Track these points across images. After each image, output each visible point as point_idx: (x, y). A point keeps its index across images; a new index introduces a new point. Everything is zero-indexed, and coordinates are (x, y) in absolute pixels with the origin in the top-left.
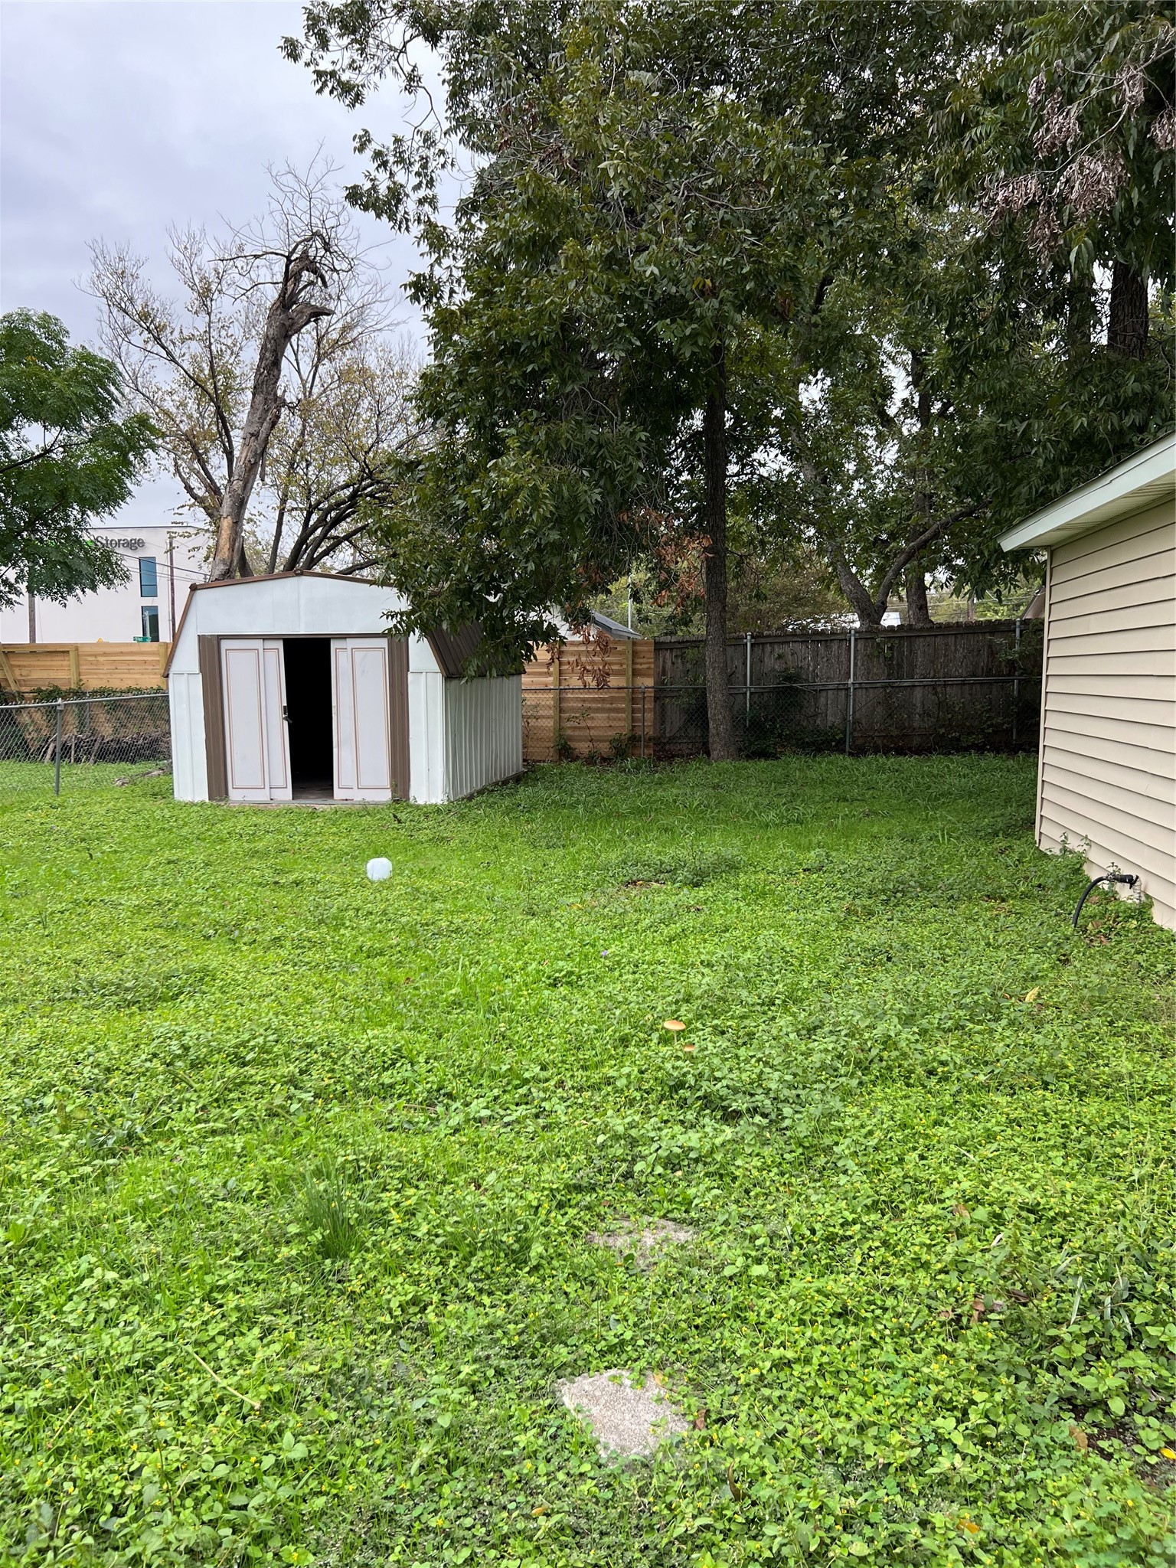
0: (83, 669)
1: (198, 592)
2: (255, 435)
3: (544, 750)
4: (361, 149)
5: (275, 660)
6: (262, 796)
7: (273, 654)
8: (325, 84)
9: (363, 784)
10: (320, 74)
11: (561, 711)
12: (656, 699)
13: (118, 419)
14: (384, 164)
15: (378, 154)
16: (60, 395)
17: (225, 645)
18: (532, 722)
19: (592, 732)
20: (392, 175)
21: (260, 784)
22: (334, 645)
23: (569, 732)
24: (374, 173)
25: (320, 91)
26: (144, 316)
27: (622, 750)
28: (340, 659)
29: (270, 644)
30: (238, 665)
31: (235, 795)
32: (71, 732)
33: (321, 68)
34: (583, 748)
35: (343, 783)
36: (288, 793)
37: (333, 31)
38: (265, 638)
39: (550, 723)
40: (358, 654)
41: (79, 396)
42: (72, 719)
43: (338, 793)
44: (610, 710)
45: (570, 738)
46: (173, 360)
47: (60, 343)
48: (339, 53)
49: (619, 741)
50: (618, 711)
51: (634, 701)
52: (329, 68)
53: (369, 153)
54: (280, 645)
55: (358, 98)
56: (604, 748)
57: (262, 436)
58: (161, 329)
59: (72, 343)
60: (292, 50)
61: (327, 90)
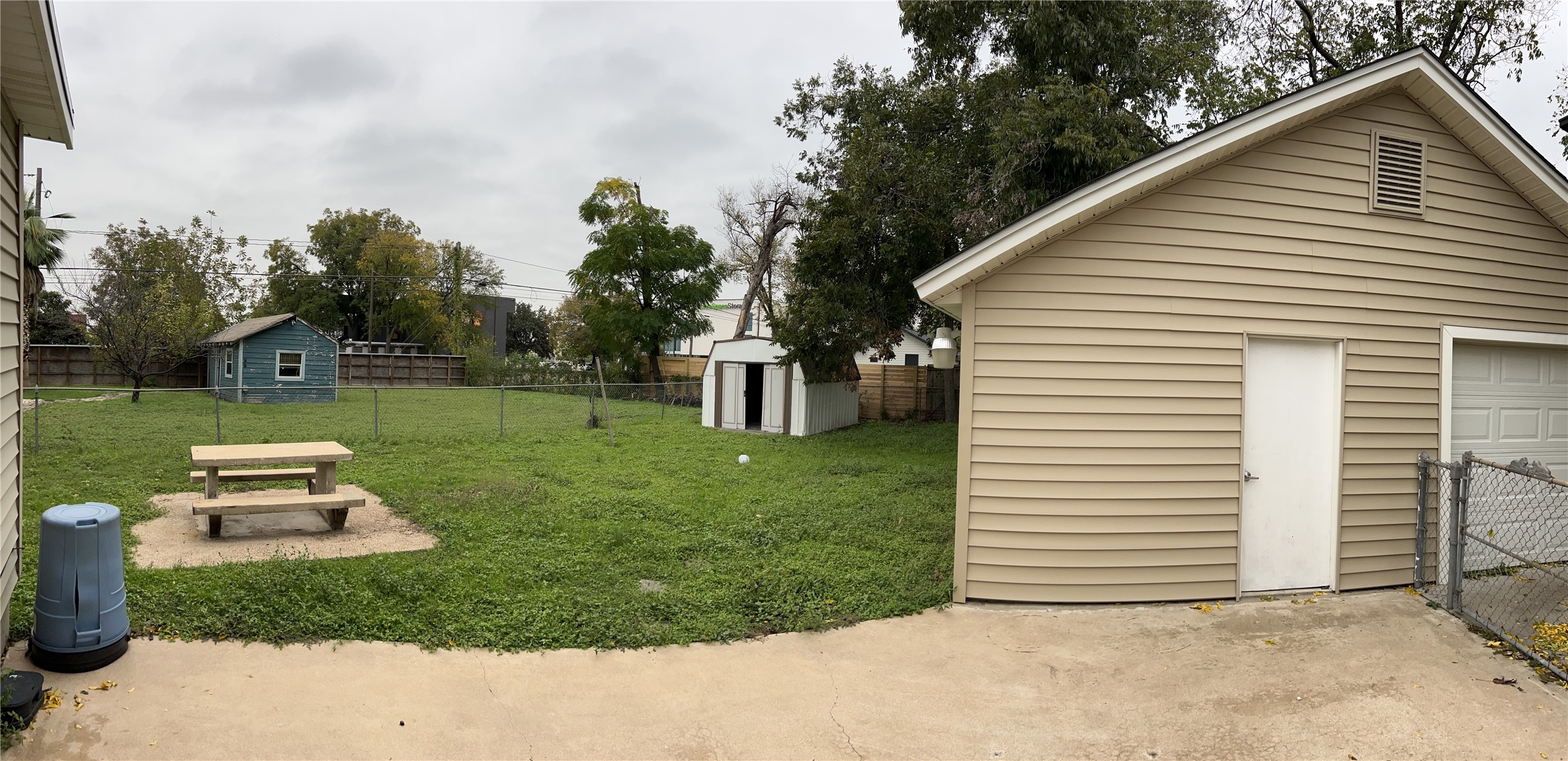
0: (690, 368)
1: (717, 344)
2: (757, 276)
3: (875, 413)
4: (804, 157)
5: (742, 372)
6: (734, 427)
7: (742, 369)
8: (791, 134)
9: (772, 425)
10: (789, 130)
11: (884, 396)
12: (927, 393)
13: (711, 267)
14: (812, 164)
15: (810, 160)
16: (690, 260)
17: (725, 365)
18: (870, 401)
19: (897, 407)
20: (816, 167)
21: (733, 422)
22: (765, 367)
23: (887, 406)
24: (808, 167)
25: (789, 136)
26: (738, 216)
27: (912, 415)
28: (767, 373)
29: (741, 366)
30: (729, 373)
31: (723, 425)
32: (683, 394)
33: (789, 127)
34: (893, 414)
35: (765, 424)
36: (743, 427)
37: (794, 113)
38: (740, 363)
39: (878, 402)
40: (774, 371)
41: (697, 259)
42: (684, 389)
43: (763, 428)
44: (906, 397)
45: (888, 409)
46: (749, 235)
47: (694, 237)
48: (797, 121)
49: (909, 411)
50: (910, 397)
51: (917, 393)
52: (793, 127)
53: (807, 159)
54: (745, 366)
55: (804, 138)
56: (902, 415)
57: (760, 276)
58: (744, 221)
59: (698, 237)
60: (778, 121)
61: (792, 136)
